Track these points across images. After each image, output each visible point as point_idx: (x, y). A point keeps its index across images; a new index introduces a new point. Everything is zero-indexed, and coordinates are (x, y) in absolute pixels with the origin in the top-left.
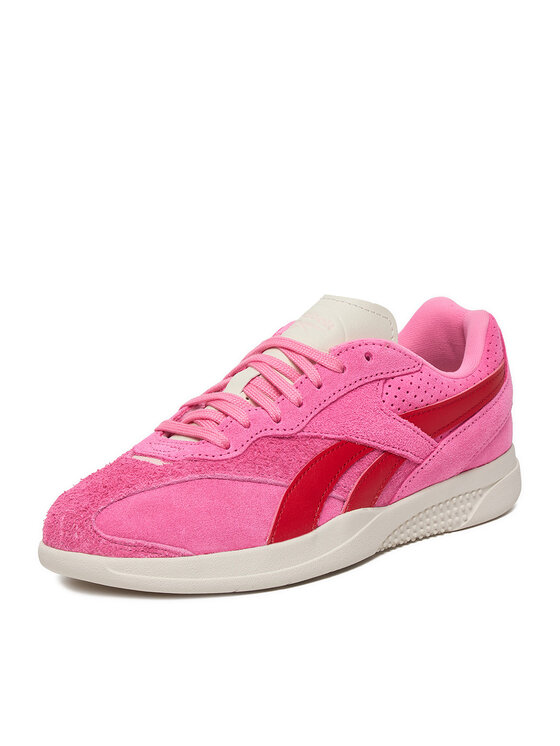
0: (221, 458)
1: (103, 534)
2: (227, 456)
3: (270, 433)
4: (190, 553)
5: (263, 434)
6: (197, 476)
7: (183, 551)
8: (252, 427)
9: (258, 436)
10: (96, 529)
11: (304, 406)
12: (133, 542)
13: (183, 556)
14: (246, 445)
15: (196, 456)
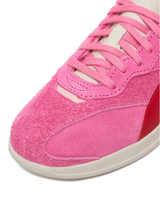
0: (111, 96)
1: (50, 156)
2: (116, 94)
3: (137, 74)
4: (99, 158)
5: (134, 75)
6: (100, 111)
7: (94, 158)
8: (127, 71)
9: (131, 78)
10: (46, 153)
11: (153, 52)
12: (68, 159)
13: (94, 160)
14: (125, 85)
15: (98, 97)
